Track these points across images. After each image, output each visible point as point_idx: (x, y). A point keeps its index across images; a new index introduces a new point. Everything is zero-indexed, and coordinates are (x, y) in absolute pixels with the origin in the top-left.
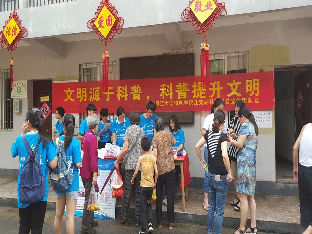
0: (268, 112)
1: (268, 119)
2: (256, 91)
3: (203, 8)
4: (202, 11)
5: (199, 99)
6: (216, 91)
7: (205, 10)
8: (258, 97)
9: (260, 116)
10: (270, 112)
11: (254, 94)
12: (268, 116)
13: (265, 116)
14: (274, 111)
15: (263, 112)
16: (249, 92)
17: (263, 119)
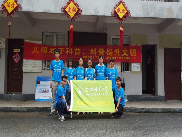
0: (139, 64)
1: (139, 67)
2: (134, 54)
3: (121, 11)
4: (121, 13)
5: (109, 56)
6: (117, 53)
7: (122, 12)
8: (135, 57)
9: (136, 65)
10: (140, 64)
11: (133, 55)
12: (139, 65)
13: (138, 65)
14: (141, 63)
15: (137, 64)
16: (131, 54)
17: (137, 67)
